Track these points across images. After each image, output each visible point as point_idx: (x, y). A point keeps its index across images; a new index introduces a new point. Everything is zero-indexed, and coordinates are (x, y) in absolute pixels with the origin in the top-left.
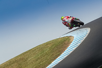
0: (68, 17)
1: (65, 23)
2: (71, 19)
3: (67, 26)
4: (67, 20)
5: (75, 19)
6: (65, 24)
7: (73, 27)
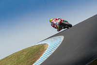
0: (57, 19)
1: (54, 25)
2: (59, 21)
3: (55, 28)
4: (55, 22)
5: (63, 21)
6: (53, 27)
7: (61, 29)
